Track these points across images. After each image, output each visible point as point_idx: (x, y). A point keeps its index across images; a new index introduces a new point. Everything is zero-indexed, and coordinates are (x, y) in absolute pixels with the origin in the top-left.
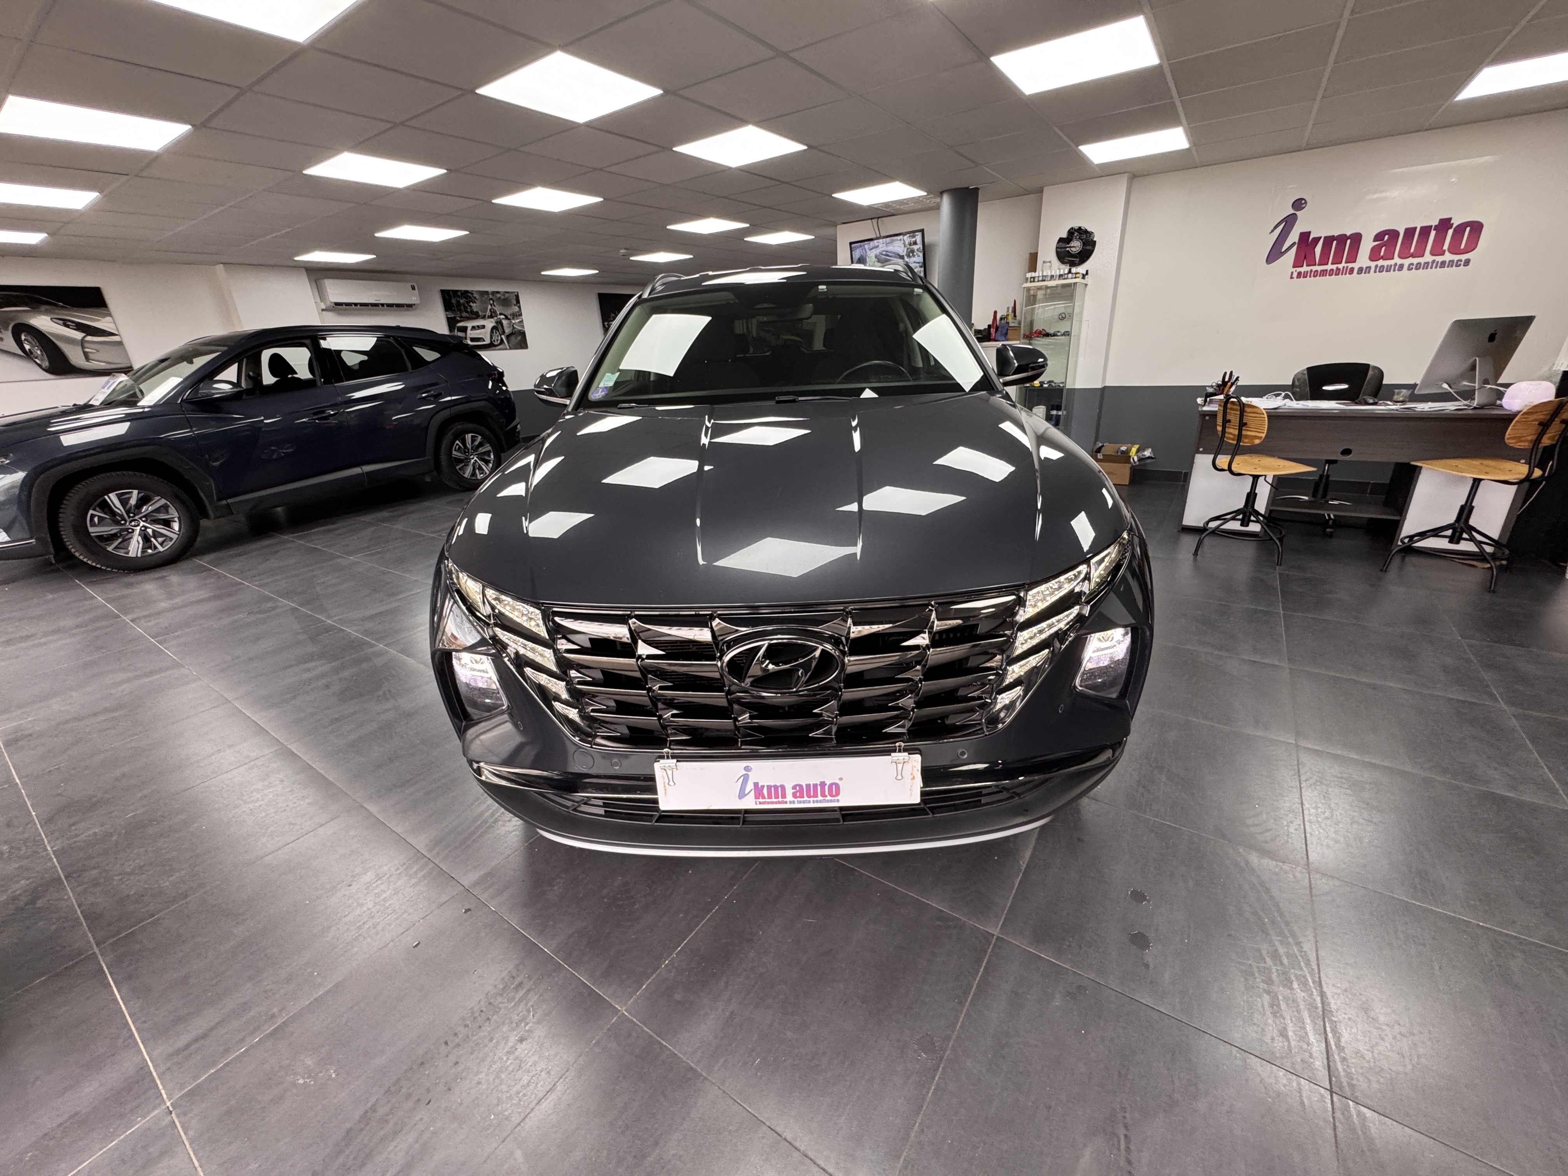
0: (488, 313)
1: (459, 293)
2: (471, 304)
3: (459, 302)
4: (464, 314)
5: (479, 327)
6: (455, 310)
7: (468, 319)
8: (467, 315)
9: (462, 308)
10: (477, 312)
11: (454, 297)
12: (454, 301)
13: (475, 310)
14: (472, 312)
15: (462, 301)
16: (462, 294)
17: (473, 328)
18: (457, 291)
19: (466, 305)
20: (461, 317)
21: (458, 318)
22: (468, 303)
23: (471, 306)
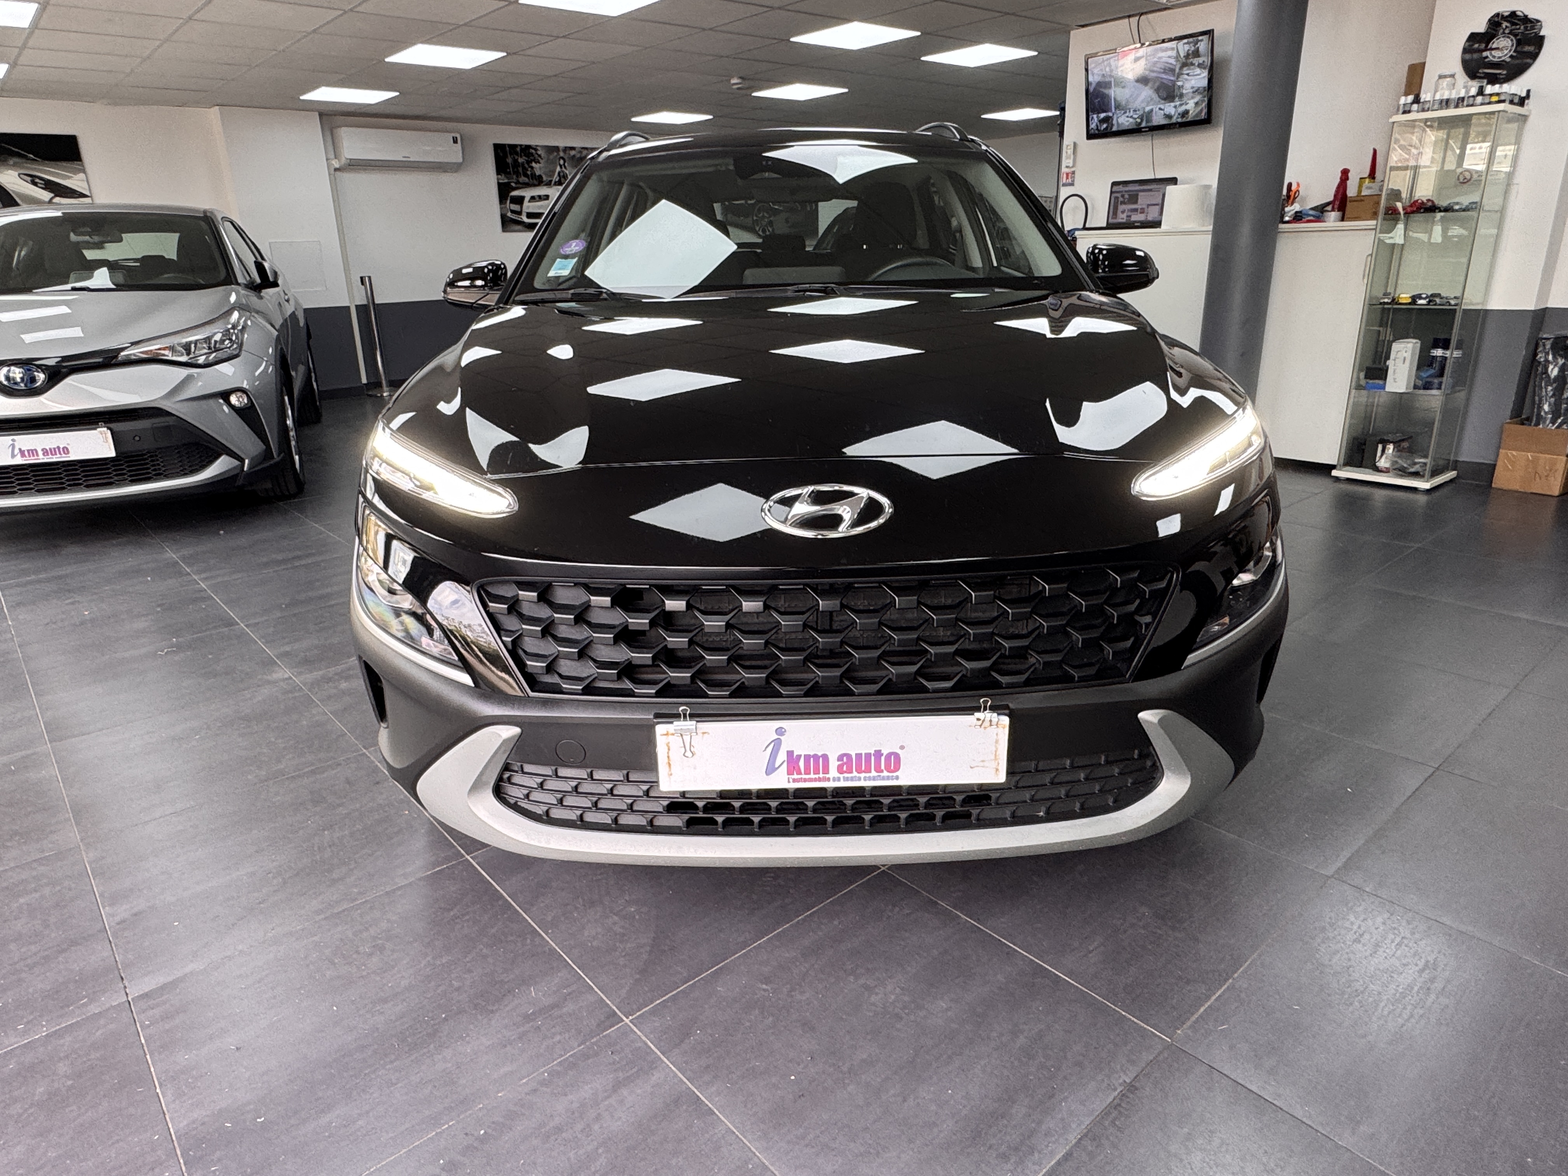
0: (556, 178)
1: (518, 149)
2: (534, 164)
3: (515, 161)
4: (523, 179)
5: (541, 198)
6: (509, 173)
7: (527, 185)
8: (526, 180)
9: (520, 170)
10: (540, 176)
11: (511, 154)
12: (509, 160)
13: (537, 174)
14: (533, 176)
15: (520, 160)
16: (522, 150)
17: (533, 198)
18: (515, 146)
19: (526, 166)
20: (518, 182)
21: (513, 185)
22: (529, 162)
23: (532, 168)
